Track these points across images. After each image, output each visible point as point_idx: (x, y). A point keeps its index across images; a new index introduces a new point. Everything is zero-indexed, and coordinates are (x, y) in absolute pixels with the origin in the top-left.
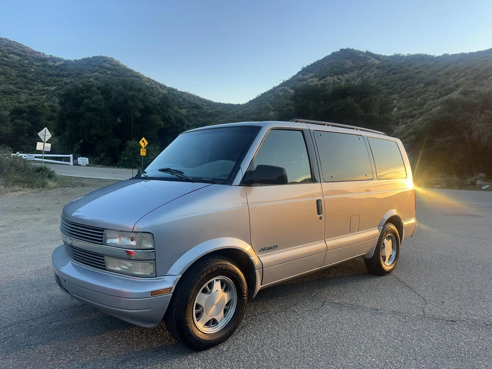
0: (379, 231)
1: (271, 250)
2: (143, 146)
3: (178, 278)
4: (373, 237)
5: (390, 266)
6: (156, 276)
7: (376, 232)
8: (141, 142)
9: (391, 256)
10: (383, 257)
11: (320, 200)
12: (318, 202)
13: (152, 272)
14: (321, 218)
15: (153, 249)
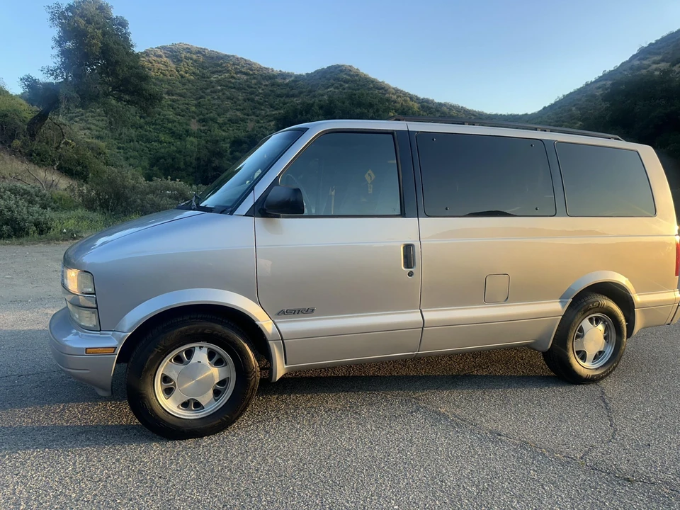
0: (563, 307)
1: (301, 314)
2: (369, 181)
3: (124, 336)
4: (554, 314)
5: (597, 369)
6: (101, 330)
7: (556, 307)
8: (367, 176)
9: (600, 353)
10: (578, 353)
11: (412, 245)
12: (408, 249)
13: (95, 324)
14: (410, 274)
15: (94, 294)
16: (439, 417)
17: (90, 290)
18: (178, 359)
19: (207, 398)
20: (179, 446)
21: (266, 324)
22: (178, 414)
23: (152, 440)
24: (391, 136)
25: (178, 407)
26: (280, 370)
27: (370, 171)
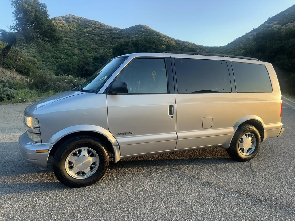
0: (235, 130)
1: (126, 135)
2: (154, 76)
3: (52, 145)
4: (231, 133)
5: (248, 155)
6: (42, 143)
7: (231, 130)
8: (153, 74)
9: (250, 148)
10: (241, 149)
11: (172, 105)
12: (171, 107)
13: (39, 140)
14: (172, 117)
15: (39, 127)
16: (184, 176)
17: (37, 126)
18: (75, 154)
19: (87, 170)
20: (76, 190)
21: (112, 139)
22: (75, 177)
23: (64, 188)
24: (163, 60)
25: (75, 174)
26: (118, 158)
27: (154, 72)
